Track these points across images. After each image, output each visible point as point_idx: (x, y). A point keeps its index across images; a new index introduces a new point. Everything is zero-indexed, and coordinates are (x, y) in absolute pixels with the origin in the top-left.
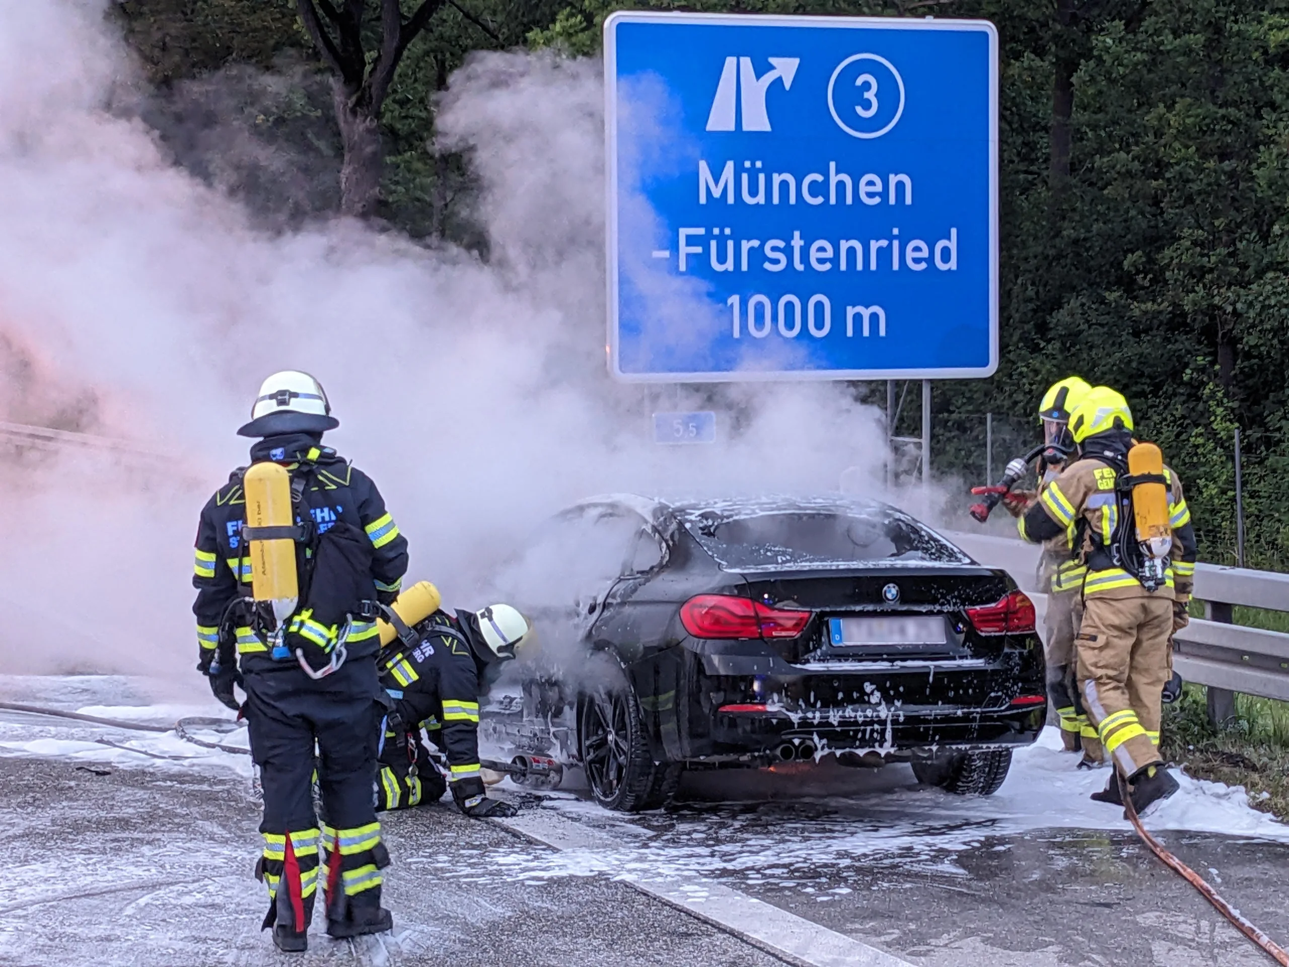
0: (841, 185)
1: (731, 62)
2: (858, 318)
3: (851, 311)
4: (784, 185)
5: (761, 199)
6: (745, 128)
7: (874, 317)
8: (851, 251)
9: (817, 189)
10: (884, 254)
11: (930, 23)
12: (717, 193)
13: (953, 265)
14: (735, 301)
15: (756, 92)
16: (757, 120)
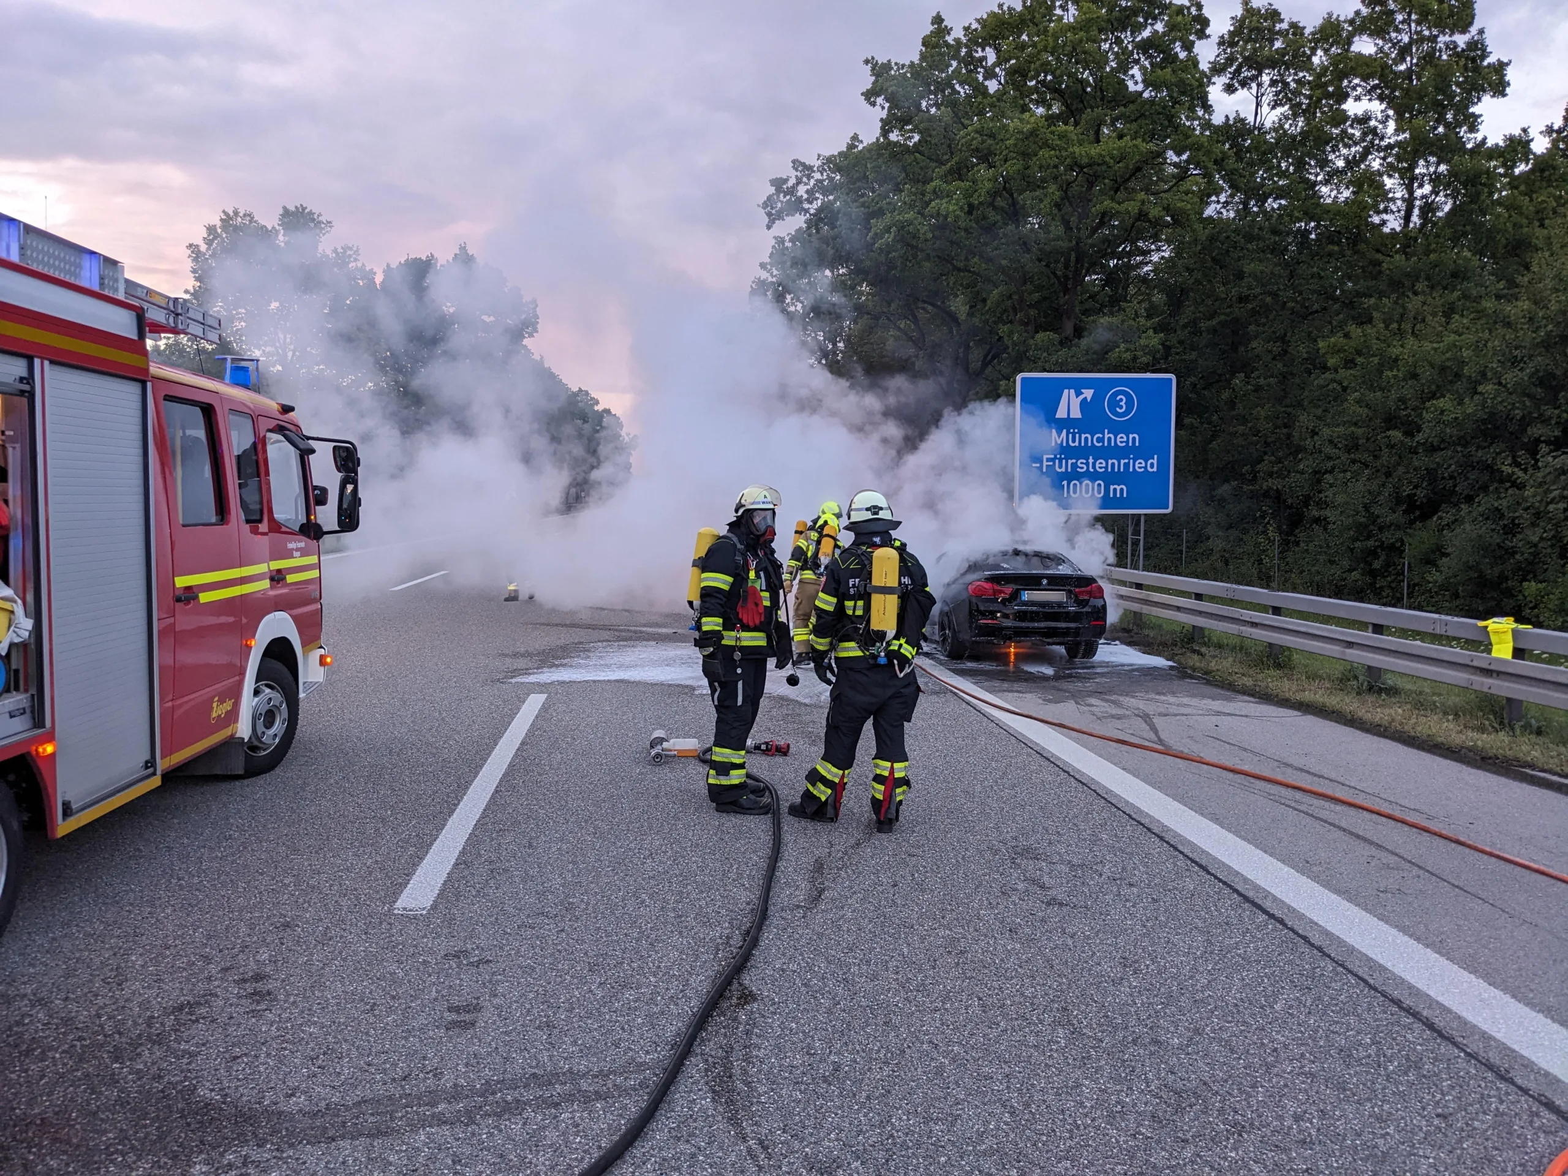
0: (1109, 439)
1: (1066, 391)
2: (1115, 490)
3: (1112, 487)
4: (1086, 439)
5: (1077, 444)
6: (1072, 416)
7: (1122, 490)
8: (1113, 464)
10: (1127, 465)
11: (1149, 375)
12: (1059, 442)
13: (1155, 469)
14: (1065, 483)
15: (1076, 402)
16: (1076, 413)
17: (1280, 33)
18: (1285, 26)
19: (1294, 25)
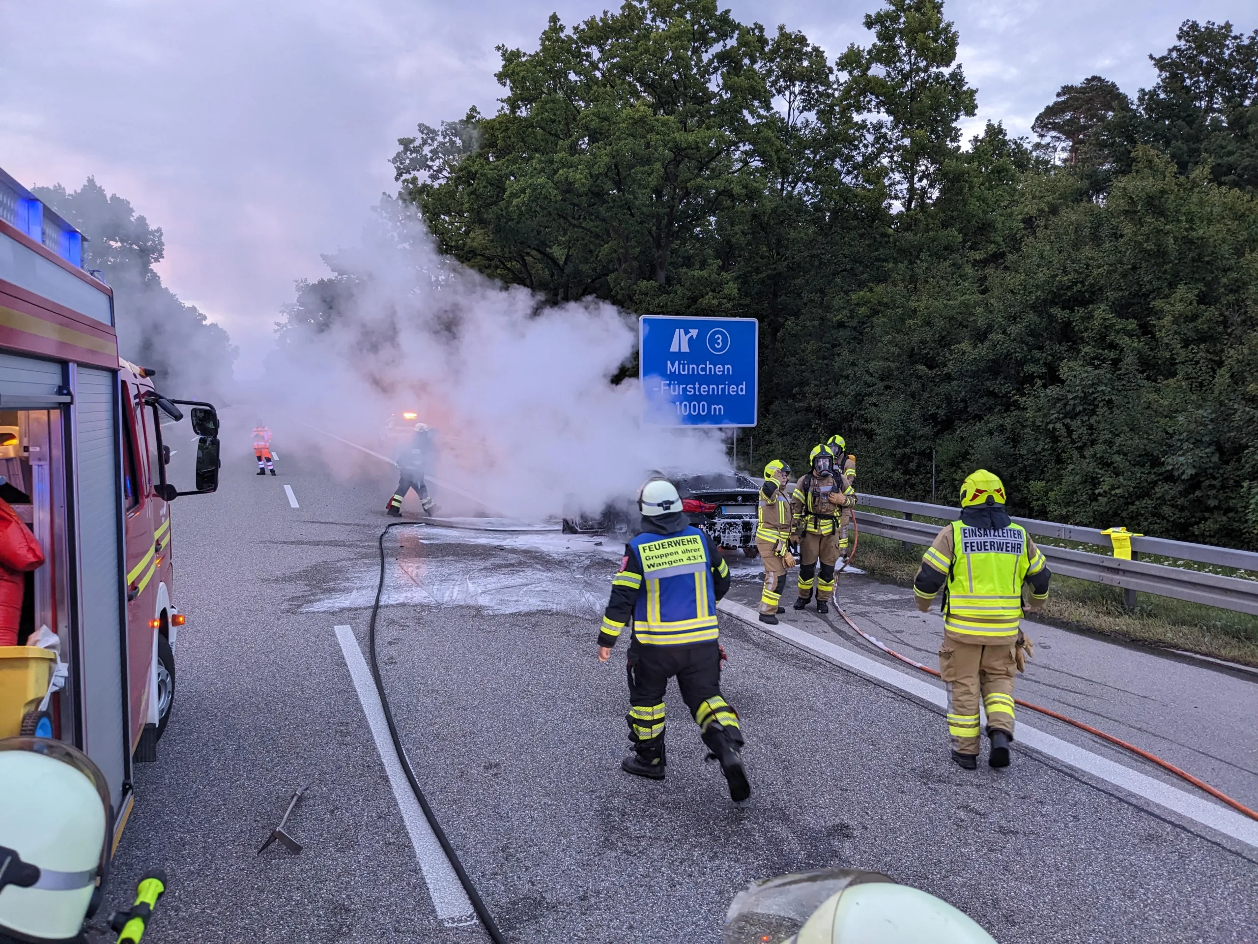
0: (710, 368)
1: (677, 330)
2: (715, 409)
3: (713, 407)
4: (693, 368)
5: (686, 372)
6: (682, 351)
7: (720, 409)
8: (713, 389)
9: (703, 369)
10: (723, 390)
11: (738, 319)
12: (673, 370)
13: (744, 393)
14: (678, 403)
15: (685, 340)
16: (685, 348)
17: (806, 53)
18: (809, 49)
19: (816, 49)
